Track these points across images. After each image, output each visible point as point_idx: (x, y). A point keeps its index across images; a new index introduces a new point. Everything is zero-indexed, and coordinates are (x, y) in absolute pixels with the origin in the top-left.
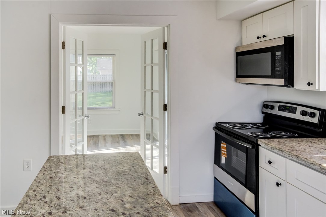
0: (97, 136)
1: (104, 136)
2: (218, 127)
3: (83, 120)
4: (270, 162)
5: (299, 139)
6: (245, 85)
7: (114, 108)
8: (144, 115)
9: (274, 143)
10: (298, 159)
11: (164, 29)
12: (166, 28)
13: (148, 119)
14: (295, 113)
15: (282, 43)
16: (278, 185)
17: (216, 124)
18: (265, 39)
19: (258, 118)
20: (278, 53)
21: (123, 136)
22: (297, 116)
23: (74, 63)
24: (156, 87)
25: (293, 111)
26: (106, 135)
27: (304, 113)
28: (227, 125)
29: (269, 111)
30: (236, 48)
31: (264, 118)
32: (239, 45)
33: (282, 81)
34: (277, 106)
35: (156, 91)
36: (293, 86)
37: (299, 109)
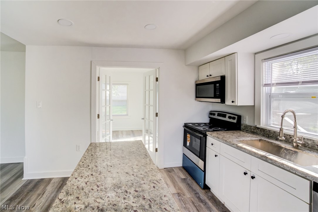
0: (118, 131)
1: (122, 132)
2: (186, 126)
3: (110, 122)
4: (212, 144)
5: (227, 131)
6: (200, 102)
7: (127, 115)
8: (145, 119)
9: (215, 134)
10: (226, 142)
11: (156, 70)
12: (157, 69)
13: (147, 122)
14: (225, 117)
15: (219, 79)
16: (216, 156)
17: (185, 123)
18: (211, 77)
19: (207, 120)
20: (218, 85)
21: (132, 131)
22: (227, 119)
23: (105, 89)
24: (152, 103)
25: (224, 116)
26: (123, 131)
27: (230, 117)
28: (191, 124)
29: (212, 116)
30: (196, 81)
31: (210, 120)
32: (198, 80)
33: (219, 100)
34: (216, 113)
35: (152, 106)
36: (225, 103)
37: (228, 115)
